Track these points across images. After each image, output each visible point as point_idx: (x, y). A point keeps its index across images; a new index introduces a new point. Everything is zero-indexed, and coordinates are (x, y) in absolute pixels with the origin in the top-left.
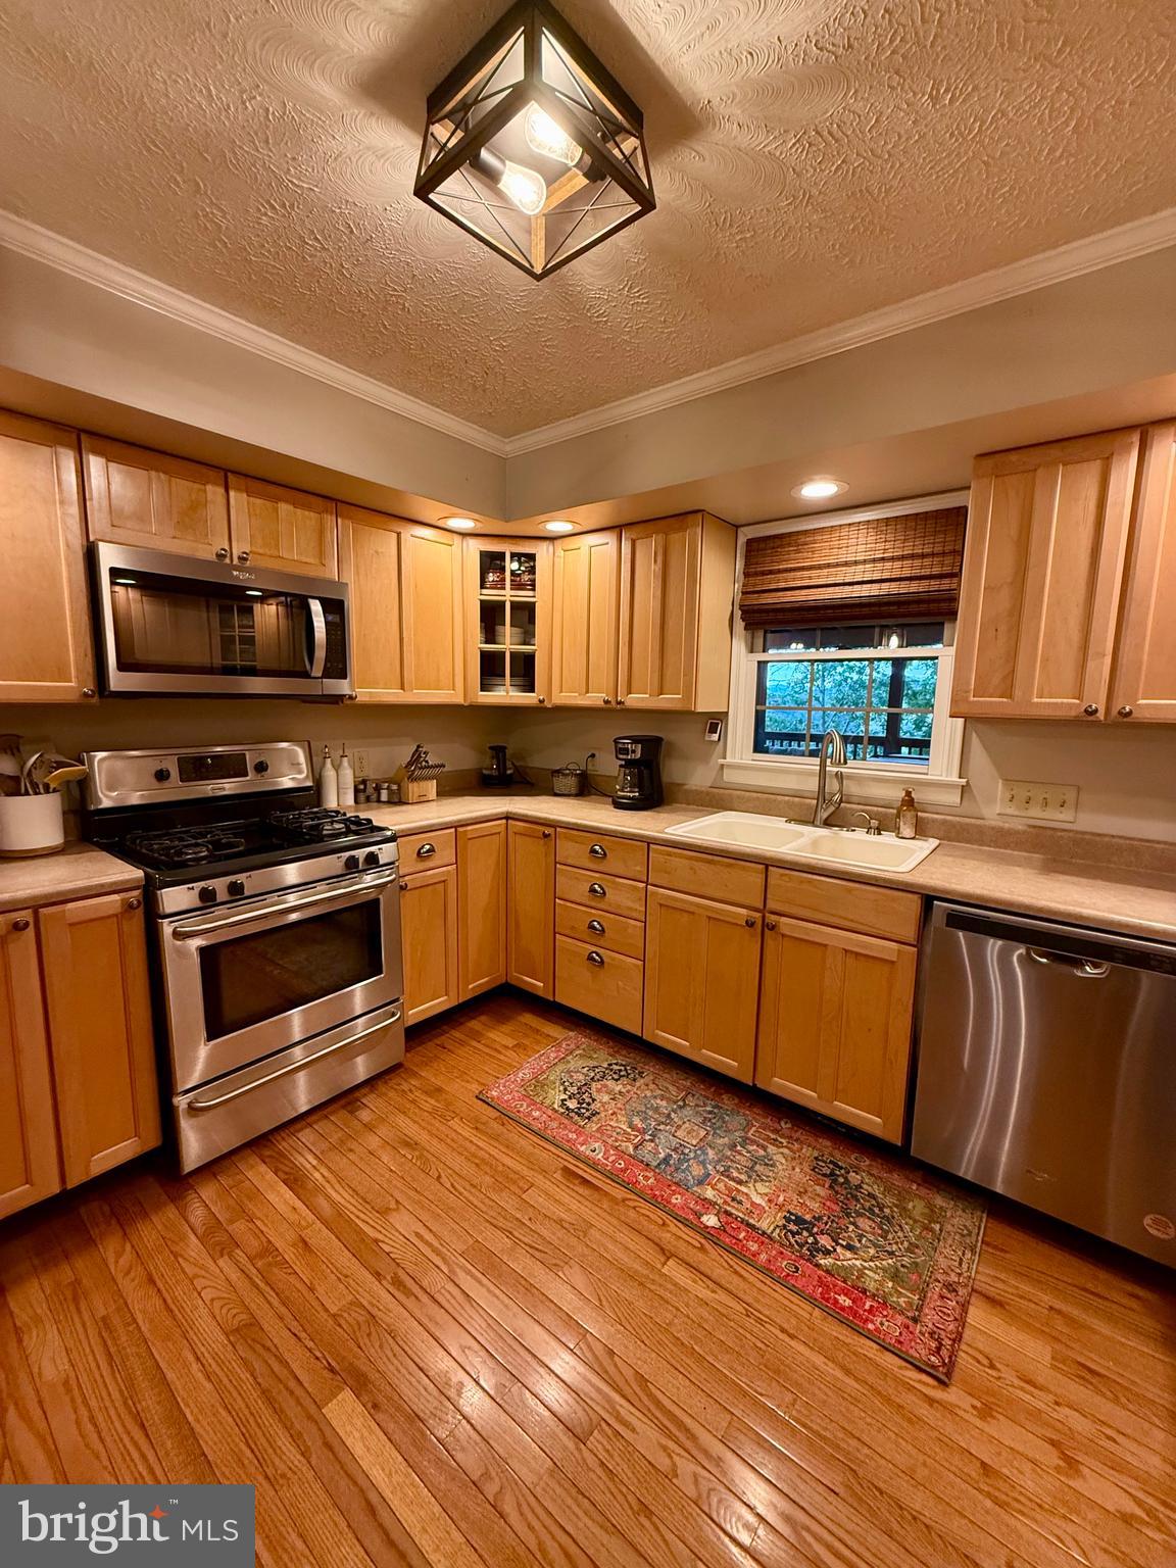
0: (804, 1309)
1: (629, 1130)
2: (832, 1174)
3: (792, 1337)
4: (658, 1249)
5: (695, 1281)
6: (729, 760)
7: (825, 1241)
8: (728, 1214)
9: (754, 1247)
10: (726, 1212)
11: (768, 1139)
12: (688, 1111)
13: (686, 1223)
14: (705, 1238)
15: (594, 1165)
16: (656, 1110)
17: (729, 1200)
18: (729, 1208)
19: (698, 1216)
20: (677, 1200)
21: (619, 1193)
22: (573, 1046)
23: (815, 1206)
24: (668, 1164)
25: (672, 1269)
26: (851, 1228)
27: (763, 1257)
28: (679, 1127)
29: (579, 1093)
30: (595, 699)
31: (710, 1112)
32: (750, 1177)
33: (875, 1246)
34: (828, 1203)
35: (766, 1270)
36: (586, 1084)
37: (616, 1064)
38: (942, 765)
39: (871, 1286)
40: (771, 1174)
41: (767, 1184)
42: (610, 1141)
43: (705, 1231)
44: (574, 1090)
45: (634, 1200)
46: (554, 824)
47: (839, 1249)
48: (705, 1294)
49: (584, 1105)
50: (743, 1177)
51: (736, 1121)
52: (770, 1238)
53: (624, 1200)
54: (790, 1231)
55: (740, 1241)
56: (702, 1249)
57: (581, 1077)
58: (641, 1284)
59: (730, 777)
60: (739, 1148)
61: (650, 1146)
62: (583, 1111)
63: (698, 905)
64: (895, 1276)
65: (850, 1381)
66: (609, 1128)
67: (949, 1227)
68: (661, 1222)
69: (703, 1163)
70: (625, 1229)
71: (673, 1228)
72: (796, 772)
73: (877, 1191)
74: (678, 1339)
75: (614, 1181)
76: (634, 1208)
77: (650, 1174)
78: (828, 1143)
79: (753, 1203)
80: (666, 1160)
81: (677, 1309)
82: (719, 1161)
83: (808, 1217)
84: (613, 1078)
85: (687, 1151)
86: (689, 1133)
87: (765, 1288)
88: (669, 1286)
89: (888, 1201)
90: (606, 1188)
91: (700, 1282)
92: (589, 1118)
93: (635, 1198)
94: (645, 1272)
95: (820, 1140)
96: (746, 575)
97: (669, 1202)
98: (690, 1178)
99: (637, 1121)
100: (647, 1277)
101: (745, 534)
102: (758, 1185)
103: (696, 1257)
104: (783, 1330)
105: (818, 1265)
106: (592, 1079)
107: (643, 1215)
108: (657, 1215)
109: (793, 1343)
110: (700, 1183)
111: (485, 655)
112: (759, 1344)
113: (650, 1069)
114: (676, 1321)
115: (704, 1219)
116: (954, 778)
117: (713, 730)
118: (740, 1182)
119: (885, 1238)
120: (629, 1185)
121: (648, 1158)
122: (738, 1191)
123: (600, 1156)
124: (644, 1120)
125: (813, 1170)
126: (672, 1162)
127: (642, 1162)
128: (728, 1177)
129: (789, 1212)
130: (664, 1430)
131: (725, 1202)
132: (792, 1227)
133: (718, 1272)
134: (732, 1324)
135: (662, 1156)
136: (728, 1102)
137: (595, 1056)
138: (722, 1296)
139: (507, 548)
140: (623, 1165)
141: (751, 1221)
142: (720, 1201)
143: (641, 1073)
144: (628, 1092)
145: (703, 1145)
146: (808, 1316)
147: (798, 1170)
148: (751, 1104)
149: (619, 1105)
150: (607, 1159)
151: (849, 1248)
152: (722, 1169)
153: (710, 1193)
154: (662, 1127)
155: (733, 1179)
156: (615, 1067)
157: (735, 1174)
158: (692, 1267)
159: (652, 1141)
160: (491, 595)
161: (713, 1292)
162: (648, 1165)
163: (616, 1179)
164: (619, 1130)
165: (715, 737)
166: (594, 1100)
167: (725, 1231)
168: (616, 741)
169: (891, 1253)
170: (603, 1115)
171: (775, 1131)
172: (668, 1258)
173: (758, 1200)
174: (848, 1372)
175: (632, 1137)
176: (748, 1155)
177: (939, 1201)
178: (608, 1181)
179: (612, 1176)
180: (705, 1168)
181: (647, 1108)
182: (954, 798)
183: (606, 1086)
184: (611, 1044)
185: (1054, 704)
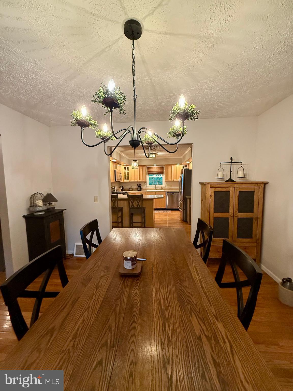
6: (147, 186)
30: (136, 181)
38: (163, 185)
46: (136, 192)
59: (147, 187)
72: (153, 186)
96: (148, 170)
101: (147, 167)
111: (125, 177)
117: (145, 183)
139: (126, 167)
160: (125, 171)
165: (146, 184)
168: (138, 185)
182: (165, 187)
185: (170, 180)
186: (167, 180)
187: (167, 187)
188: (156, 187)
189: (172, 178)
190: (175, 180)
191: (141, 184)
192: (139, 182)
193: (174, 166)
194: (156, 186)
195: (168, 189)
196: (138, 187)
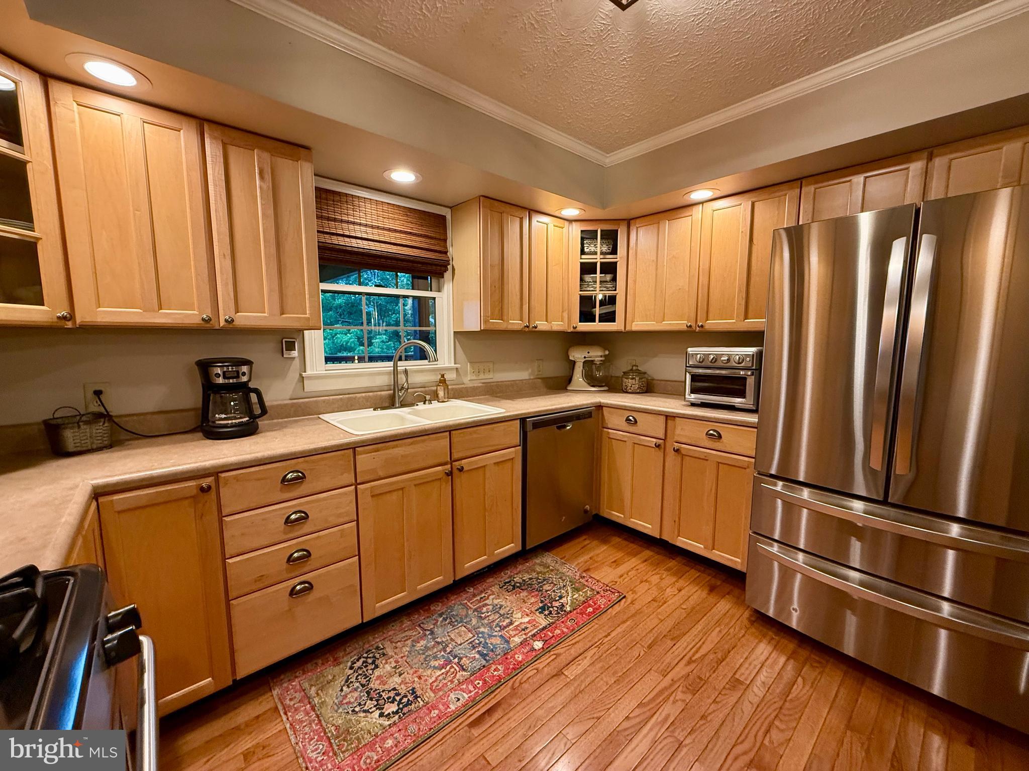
0: (595, 625)
1: (443, 671)
2: (514, 586)
3: (609, 634)
4: (555, 678)
5: (579, 664)
6: (309, 372)
7: (557, 604)
8: (534, 635)
9: (558, 632)
10: (532, 636)
11: (480, 601)
12: (438, 631)
13: (537, 658)
14: (549, 651)
15: (473, 702)
16: (427, 648)
17: (523, 632)
18: (530, 634)
19: (533, 650)
20: (519, 657)
21: (505, 691)
22: (298, 695)
23: (533, 600)
24: (486, 655)
25: (571, 672)
26: (548, 592)
27: (565, 630)
28: (452, 640)
29: (377, 701)
30: (180, 316)
31: (445, 619)
32: (508, 618)
33: (560, 588)
34: (533, 594)
35: (573, 631)
36: (368, 693)
37: (353, 663)
38: (447, 359)
39: (582, 599)
40: (508, 609)
41: (515, 612)
42: (450, 686)
43: (545, 650)
44: (370, 704)
45: (514, 682)
46: (216, 472)
47: (560, 601)
48: (586, 662)
49: (398, 698)
50: (507, 621)
51: (458, 610)
52: (553, 623)
53: (513, 688)
54: (549, 614)
55: (553, 636)
56: (558, 655)
57: (356, 694)
58: (580, 692)
59: (310, 386)
60: (483, 615)
61: (464, 661)
62: (405, 700)
63: (406, 480)
64: (577, 590)
65: (628, 623)
66: (435, 684)
67: (553, 565)
68: (536, 671)
69: (490, 636)
70: (539, 693)
71: (541, 666)
73: (526, 577)
74: (615, 682)
75: (492, 692)
76: (521, 684)
77: (494, 667)
78: (491, 580)
79: (529, 622)
80: (483, 656)
81: (597, 677)
82: (491, 628)
83: (541, 605)
84: (373, 669)
85: (477, 642)
86: (460, 636)
87: (583, 635)
88: (582, 678)
89: (534, 575)
90: (498, 698)
91: (580, 662)
92: (416, 697)
93: (512, 681)
94: (573, 688)
95: (488, 581)
97: (520, 662)
98: (502, 646)
99: (436, 663)
100: (576, 689)
102: (514, 616)
103: (563, 659)
104: (606, 636)
105: (571, 612)
106: (363, 686)
107: (528, 679)
108: (530, 672)
109: (613, 634)
110: (508, 642)
112: (615, 648)
113: (376, 640)
114: (605, 679)
115: (536, 647)
116: (453, 365)
117: (291, 347)
118: (511, 623)
119: (555, 585)
120: (500, 682)
121: (477, 665)
122: (518, 626)
123: (466, 696)
124: (436, 658)
125: (509, 592)
126: (485, 652)
127: (480, 669)
128: (505, 627)
129: (536, 610)
130: (666, 700)
131: (525, 634)
132: (547, 612)
133: (574, 652)
134: (605, 655)
135: (477, 656)
136: (438, 607)
137: (330, 677)
138: (589, 654)
140: (481, 682)
141: (541, 627)
142: (524, 637)
143: (378, 648)
144: (397, 662)
145: (475, 630)
146: (597, 626)
147: (508, 597)
148: (446, 598)
149: (411, 672)
150: (470, 692)
151: (561, 597)
152: (498, 629)
153: (517, 640)
154: (448, 650)
155: (508, 626)
156: (359, 664)
157: (505, 624)
158: (569, 664)
159: (460, 659)
161: (586, 658)
162: (484, 666)
163: (493, 689)
164: (441, 678)
165: (295, 354)
166: (394, 689)
167: (546, 641)
168: (206, 364)
169: (564, 586)
170: (416, 686)
171: (474, 596)
172: (563, 673)
173: (526, 619)
174: (624, 622)
175: (452, 670)
176: (490, 613)
177: (538, 561)
178: (493, 695)
179: (489, 690)
180: (495, 636)
181: (423, 654)
182: (456, 375)
183: (379, 677)
184: (320, 662)
185: (515, 323)
186: (497, 323)
187: (469, 379)
188: (402, 378)
189: (526, 307)
190: (542, 325)
191: (248, 363)
192: (232, 331)
193: (537, 219)
194: (395, 372)
195: (474, 389)
196: (209, 388)
